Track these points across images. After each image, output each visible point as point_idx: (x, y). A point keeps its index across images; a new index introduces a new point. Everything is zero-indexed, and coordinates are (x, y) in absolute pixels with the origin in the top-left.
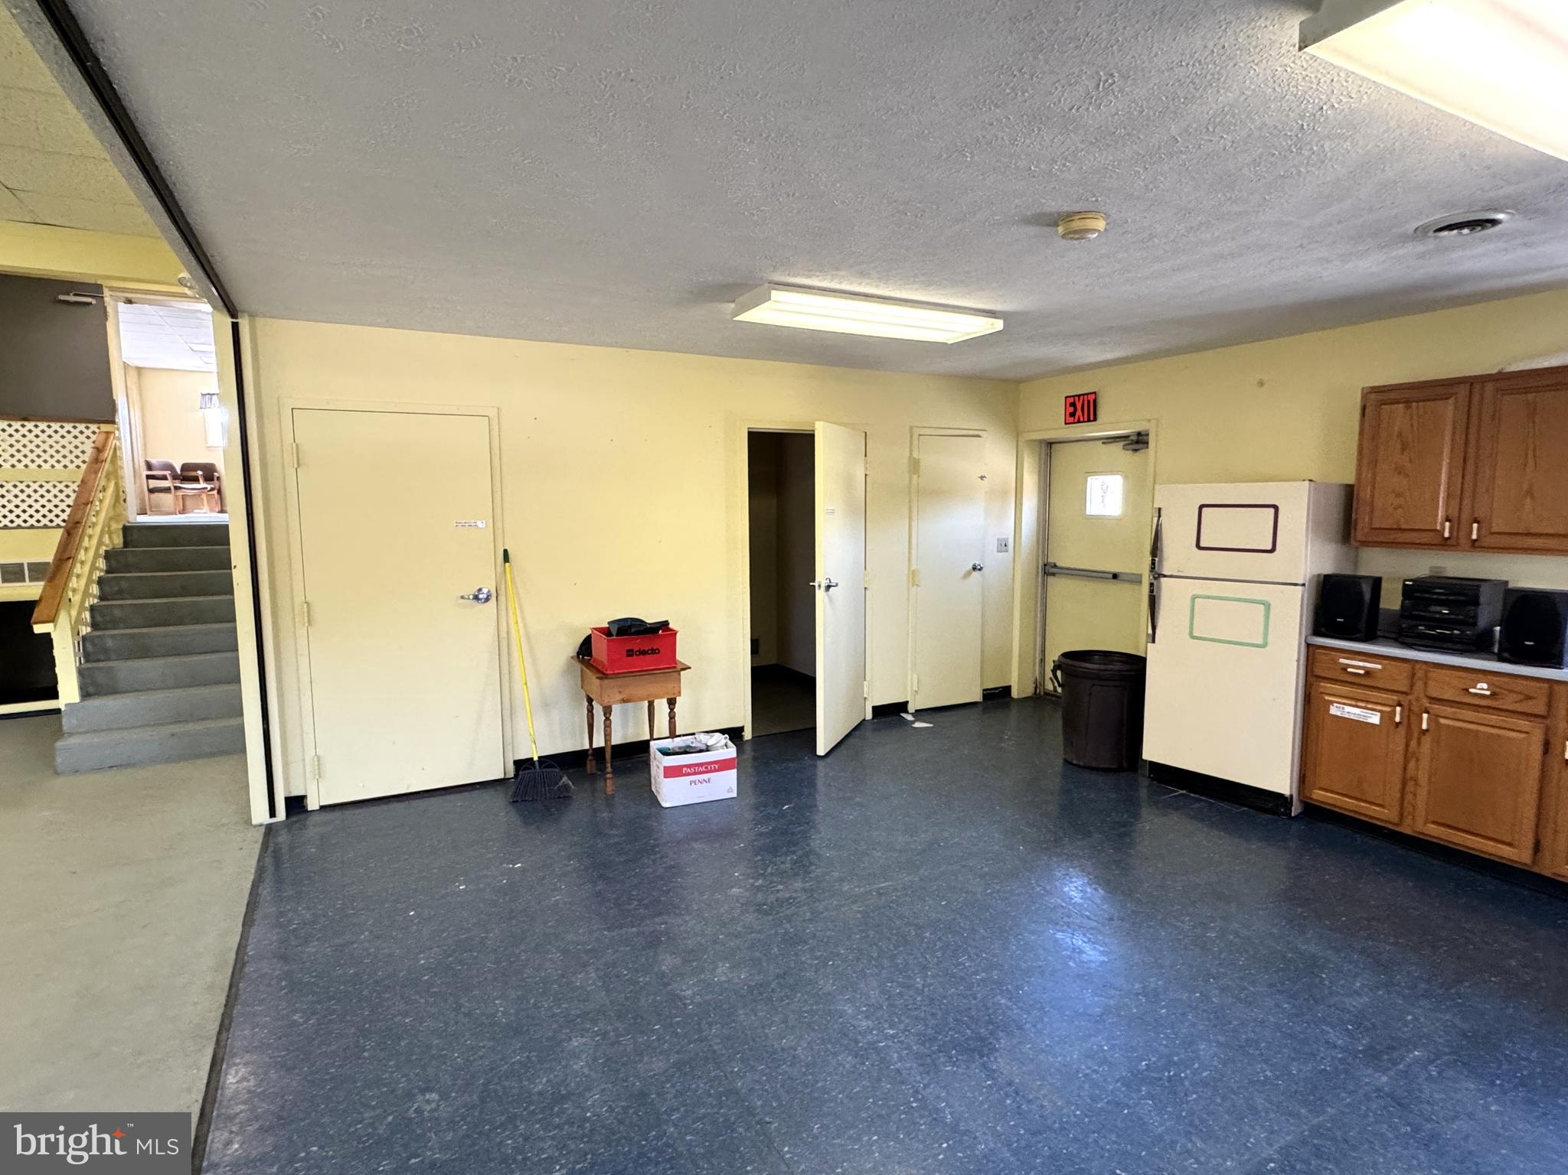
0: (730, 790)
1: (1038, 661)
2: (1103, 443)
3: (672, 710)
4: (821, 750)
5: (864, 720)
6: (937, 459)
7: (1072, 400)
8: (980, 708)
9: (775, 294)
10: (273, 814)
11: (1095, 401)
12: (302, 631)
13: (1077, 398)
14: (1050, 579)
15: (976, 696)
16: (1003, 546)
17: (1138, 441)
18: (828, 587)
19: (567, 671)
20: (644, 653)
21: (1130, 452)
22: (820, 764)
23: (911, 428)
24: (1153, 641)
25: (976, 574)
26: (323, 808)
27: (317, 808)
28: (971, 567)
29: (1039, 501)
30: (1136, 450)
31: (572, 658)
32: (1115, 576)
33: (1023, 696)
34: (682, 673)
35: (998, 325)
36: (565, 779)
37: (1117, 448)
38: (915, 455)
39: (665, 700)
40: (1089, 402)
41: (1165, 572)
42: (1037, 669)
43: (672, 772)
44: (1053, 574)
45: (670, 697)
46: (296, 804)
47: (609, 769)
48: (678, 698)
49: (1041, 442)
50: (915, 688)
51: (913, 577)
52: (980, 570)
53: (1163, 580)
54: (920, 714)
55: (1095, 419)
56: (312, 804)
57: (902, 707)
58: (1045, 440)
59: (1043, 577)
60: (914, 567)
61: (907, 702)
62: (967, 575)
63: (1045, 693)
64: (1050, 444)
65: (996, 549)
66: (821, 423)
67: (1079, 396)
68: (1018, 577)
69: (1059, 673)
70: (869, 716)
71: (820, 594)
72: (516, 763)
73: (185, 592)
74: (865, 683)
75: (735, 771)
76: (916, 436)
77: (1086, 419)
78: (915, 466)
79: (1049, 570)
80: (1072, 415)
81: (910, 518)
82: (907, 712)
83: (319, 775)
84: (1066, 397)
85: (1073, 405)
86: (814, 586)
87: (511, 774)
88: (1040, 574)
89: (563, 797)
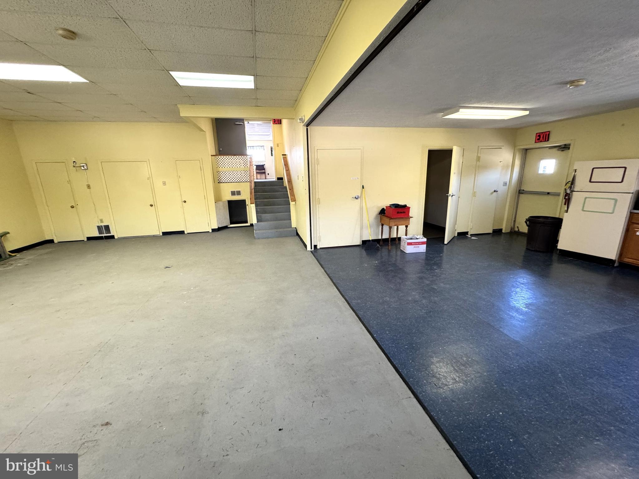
0: (424, 250)
1: (513, 221)
2: (549, 149)
3: (406, 228)
4: (446, 242)
5: (455, 236)
6: (487, 157)
7: (539, 134)
8: (491, 235)
9: (461, 110)
10: (311, 249)
11: (549, 135)
12: (317, 206)
13: (541, 134)
14: (521, 195)
15: (491, 231)
16: (505, 184)
17: (565, 147)
18: (452, 196)
19: (376, 218)
20: (401, 213)
21: (560, 151)
22: (445, 246)
23: (478, 146)
24: (567, 212)
25: (495, 193)
26: (320, 248)
27: (319, 248)
28: (493, 191)
29: (520, 170)
30: (563, 151)
31: (378, 214)
32: (548, 193)
33: (507, 232)
34: (410, 219)
35: (527, 113)
36: (378, 245)
37: (555, 150)
38: (479, 155)
39: (405, 226)
40: (546, 135)
41: (575, 190)
42: (512, 224)
43: (409, 244)
44: (523, 193)
45: (406, 225)
46: (315, 246)
47: (390, 243)
48: (408, 226)
49: (523, 149)
50: (471, 228)
51: (474, 194)
52: (497, 192)
53: (574, 192)
54: (472, 235)
55: (548, 140)
56: (318, 247)
57: (467, 233)
58: (525, 148)
59: (518, 194)
60: (475, 191)
61: (468, 232)
62: (492, 193)
63: (515, 232)
64: (526, 150)
65: (502, 185)
66: (455, 146)
67: (542, 133)
68: (509, 195)
69: (528, 222)
70: (456, 235)
71: (450, 198)
72: (362, 241)
73: (270, 198)
74: (456, 225)
75: (426, 245)
76: (480, 149)
77: (544, 141)
78: (478, 159)
79: (520, 192)
80: (539, 139)
81: (475, 175)
82: (468, 235)
83: (320, 241)
84: (537, 134)
85: (539, 136)
86: (448, 196)
87: (361, 244)
88: (517, 193)
89: (378, 249)
